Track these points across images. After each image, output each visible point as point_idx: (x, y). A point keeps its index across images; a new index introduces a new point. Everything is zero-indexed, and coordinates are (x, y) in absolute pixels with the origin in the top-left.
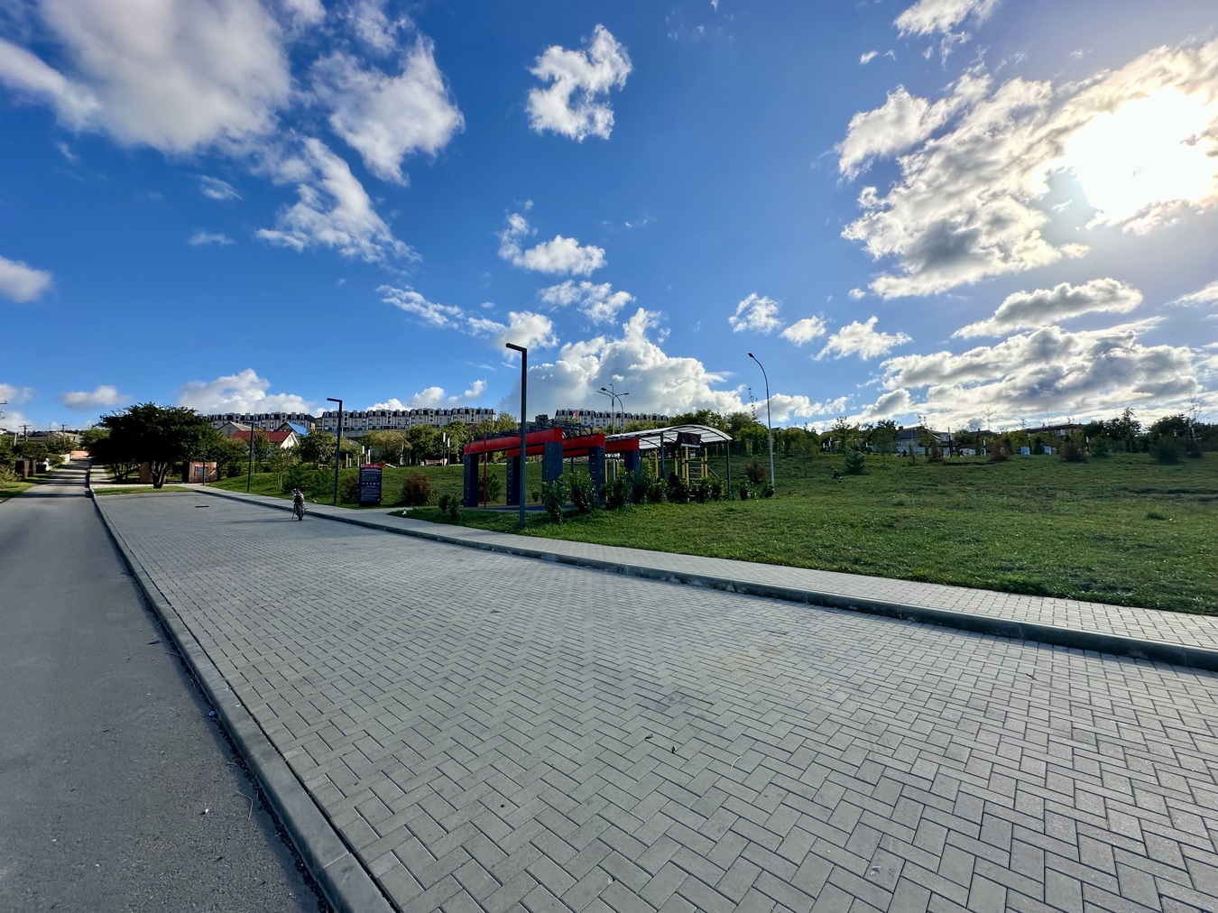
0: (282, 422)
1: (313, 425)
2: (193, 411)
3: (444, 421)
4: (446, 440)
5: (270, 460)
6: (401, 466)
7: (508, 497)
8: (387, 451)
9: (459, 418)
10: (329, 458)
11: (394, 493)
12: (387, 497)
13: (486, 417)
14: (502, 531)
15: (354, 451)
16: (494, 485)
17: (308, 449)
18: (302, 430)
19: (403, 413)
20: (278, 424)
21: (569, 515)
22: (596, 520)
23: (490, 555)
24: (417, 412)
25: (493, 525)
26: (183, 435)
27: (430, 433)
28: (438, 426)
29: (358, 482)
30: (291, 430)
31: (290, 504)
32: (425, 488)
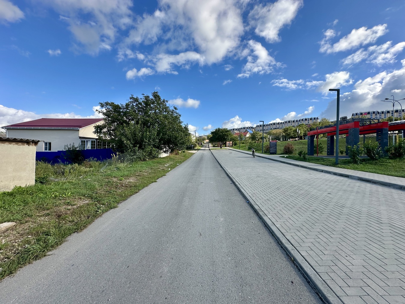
0: (246, 129)
1: (253, 130)
2: (227, 129)
3: (296, 124)
4: (298, 131)
5: (244, 140)
6: (281, 141)
7: (328, 152)
8: (276, 136)
9: (303, 122)
10: (259, 139)
11: (280, 150)
12: (278, 151)
13: (314, 121)
14: (327, 165)
15: (266, 137)
16: (321, 147)
17: (253, 137)
18: (250, 131)
19: (281, 123)
20: (245, 130)
21: (363, 161)
22: (381, 164)
23: (323, 174)
24: (286, 122)
25: (322, 162)
26: (225, 135)
27: (291, 129)
28: (294, 126)
29: (269, 146)
30: (248, 132)
31: (251, 153)
32: (292, 148)
